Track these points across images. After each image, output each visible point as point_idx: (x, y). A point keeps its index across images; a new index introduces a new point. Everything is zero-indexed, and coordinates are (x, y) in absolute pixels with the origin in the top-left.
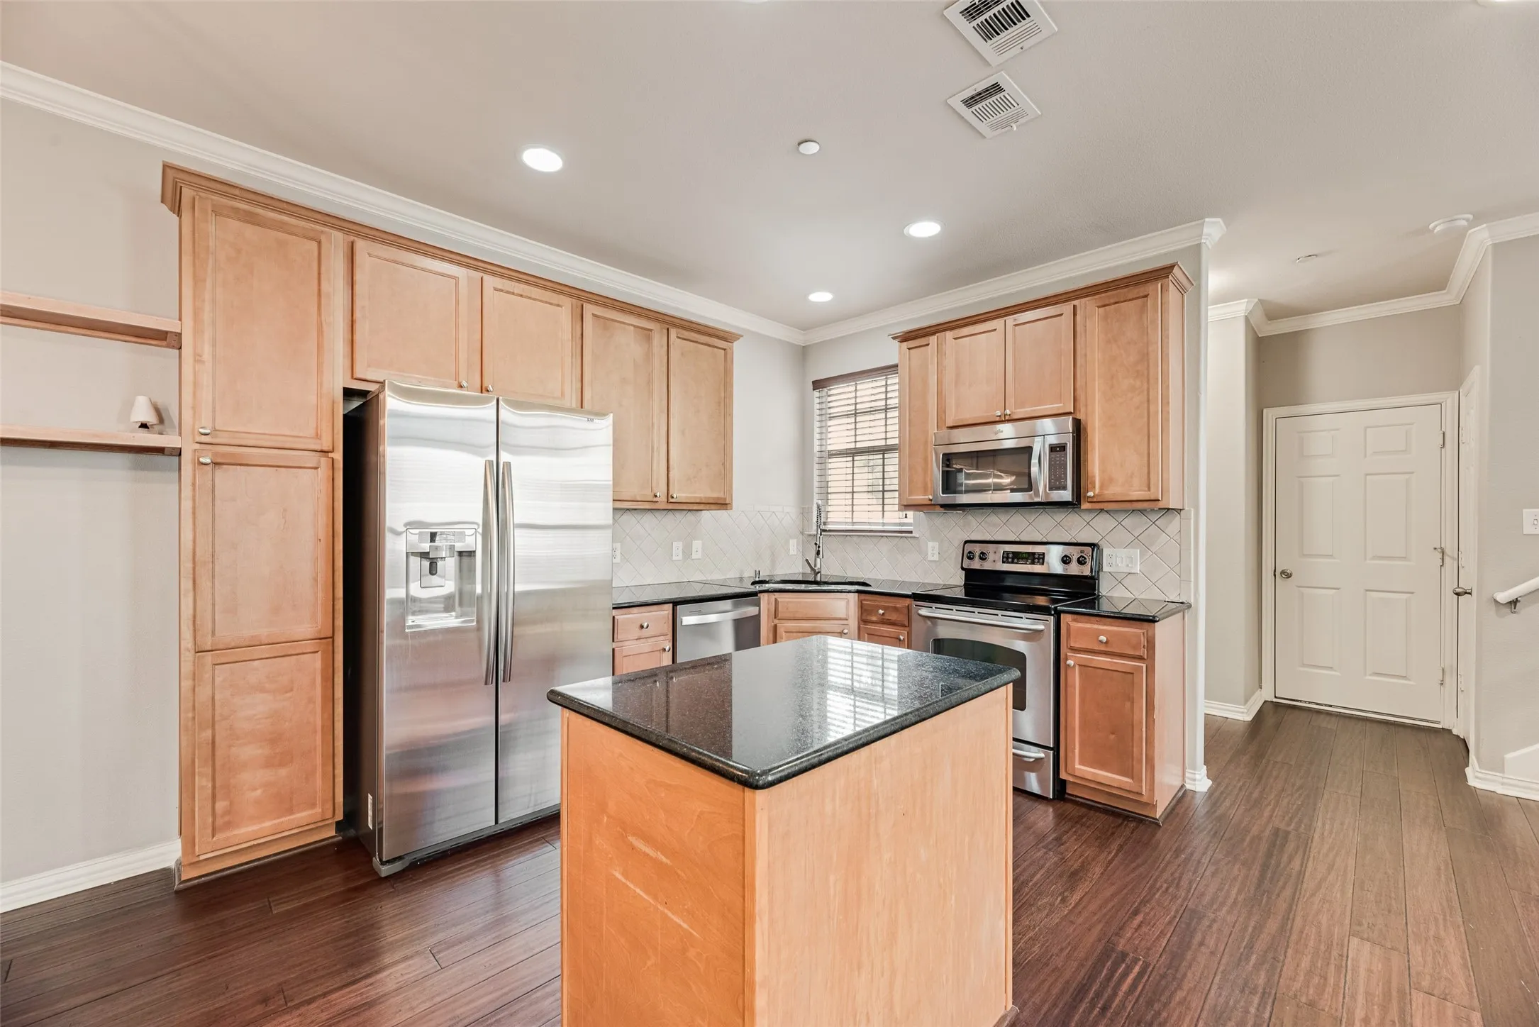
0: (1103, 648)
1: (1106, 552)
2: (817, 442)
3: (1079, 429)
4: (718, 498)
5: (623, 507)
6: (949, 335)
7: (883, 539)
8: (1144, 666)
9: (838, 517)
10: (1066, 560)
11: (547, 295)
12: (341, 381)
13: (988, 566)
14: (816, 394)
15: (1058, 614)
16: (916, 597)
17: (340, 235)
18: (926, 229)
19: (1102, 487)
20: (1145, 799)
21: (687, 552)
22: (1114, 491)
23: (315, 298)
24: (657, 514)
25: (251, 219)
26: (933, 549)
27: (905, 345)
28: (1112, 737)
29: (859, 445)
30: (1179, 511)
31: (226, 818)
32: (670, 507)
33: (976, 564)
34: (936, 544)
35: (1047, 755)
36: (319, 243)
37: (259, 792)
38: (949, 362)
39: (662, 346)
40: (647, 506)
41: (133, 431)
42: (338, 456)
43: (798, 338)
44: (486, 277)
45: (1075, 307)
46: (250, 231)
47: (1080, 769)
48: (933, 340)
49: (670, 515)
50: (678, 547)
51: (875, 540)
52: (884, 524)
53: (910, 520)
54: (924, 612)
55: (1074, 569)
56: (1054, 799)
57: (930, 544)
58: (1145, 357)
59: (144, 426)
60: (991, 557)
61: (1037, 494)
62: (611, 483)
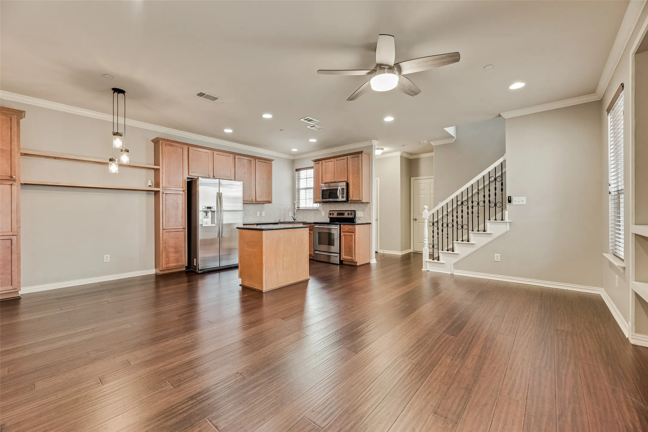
0: (347, 231)
1: (357, 212)
2: (297, 186)
3: (347, 185)
4: (268, 201)
5: (245, 203)
6: (324, 161)
7: (312, 211)
8: (354, 234)
9: (302, 205)
10: (348, 214)
11: (227, 154)
12: (186, 176)
13: (334, 216)
14: (297, 172)
15: (340, 225)
16: (314, 223)
17: (186, 146)
18: (313, 140)
19: (352, 198)
20: (354, 261)
21: (261, 214)
22: (354, 199)
23: (182, 160)
24: (253, 205)
25: (171, 145)
26: (323, 213)
27: (315, 162)
28: (349, 249)
29: (307, 187)
30: (369, 203)
31: (168, 262)
32: (256, 202)
33: (331, 216)
34: (324, 212)
35: (338, 255)
36: (183, 148)
37: (173, 258)
38: (324, 168)
39: (254, 164)
40: (250, 202)
41: (147, 187)
42: (186, 191)
43: (292, 158)
44: (214, 152)
45: (347, 157)
46: (171, 148)
47: (344, 257)
48: (320, 162)
49: (256, 205)
50: (258, 213)
51: (311, 211)
52: (313, 207)
53: (318, 206)
54: (316, 226)
55: (350, 216)
56: (340, 264)
57: (323, 212)
58: (359, 170)
59: (150, 186)
60: (334, 214)
61: (339, 199)
62: (242, 196)
